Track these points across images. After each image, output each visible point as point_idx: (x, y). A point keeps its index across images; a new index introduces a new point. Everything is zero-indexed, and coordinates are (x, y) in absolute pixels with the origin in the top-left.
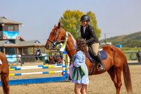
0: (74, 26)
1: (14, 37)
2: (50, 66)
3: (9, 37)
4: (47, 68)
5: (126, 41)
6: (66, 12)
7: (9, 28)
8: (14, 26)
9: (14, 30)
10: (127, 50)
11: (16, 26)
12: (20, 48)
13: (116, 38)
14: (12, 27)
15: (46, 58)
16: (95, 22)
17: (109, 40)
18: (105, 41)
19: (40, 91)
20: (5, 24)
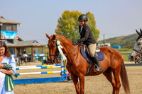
0: (73, 27)
1: (12, 37)
2: (48, 66)
3: (7, 37)
4: (46, 68)
5: (124, 42)
6: (65, 12)
7: (7, 28)
8: (12, 26)
9: (12, 30)
10: (125, 51)
11: (14, 26)
12: (18, 48)
13: (114, 39)
14: (10, 27)
15: (44, 58)
16: (94, 23)
17: (108, 41)
18: (104, 42)
19: (39, 91)
20: (4, 24)
